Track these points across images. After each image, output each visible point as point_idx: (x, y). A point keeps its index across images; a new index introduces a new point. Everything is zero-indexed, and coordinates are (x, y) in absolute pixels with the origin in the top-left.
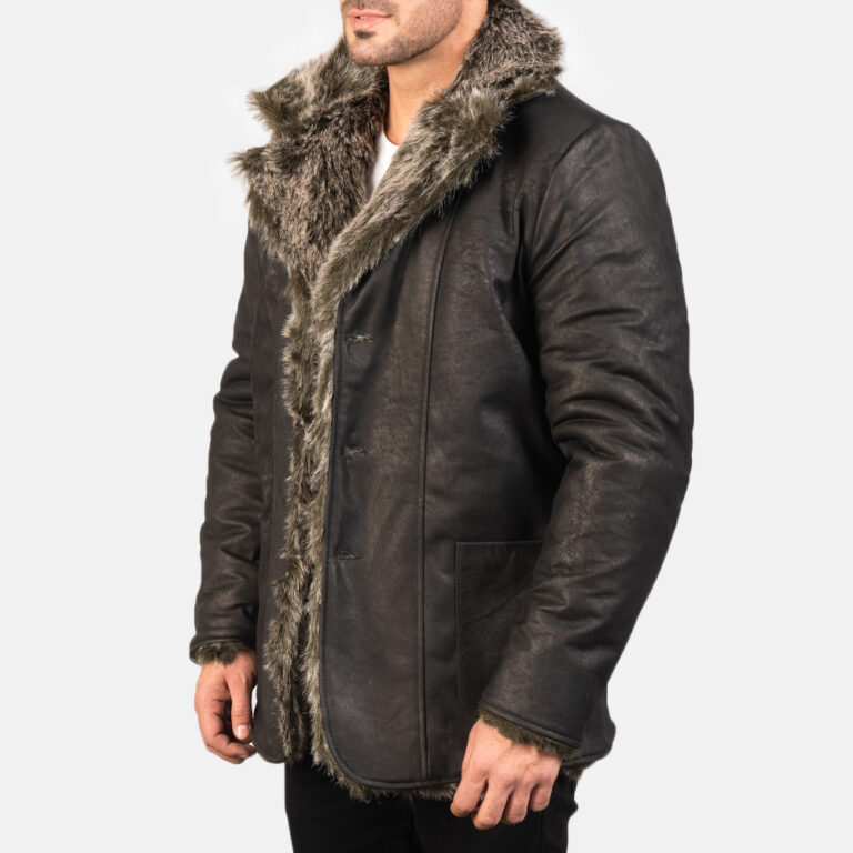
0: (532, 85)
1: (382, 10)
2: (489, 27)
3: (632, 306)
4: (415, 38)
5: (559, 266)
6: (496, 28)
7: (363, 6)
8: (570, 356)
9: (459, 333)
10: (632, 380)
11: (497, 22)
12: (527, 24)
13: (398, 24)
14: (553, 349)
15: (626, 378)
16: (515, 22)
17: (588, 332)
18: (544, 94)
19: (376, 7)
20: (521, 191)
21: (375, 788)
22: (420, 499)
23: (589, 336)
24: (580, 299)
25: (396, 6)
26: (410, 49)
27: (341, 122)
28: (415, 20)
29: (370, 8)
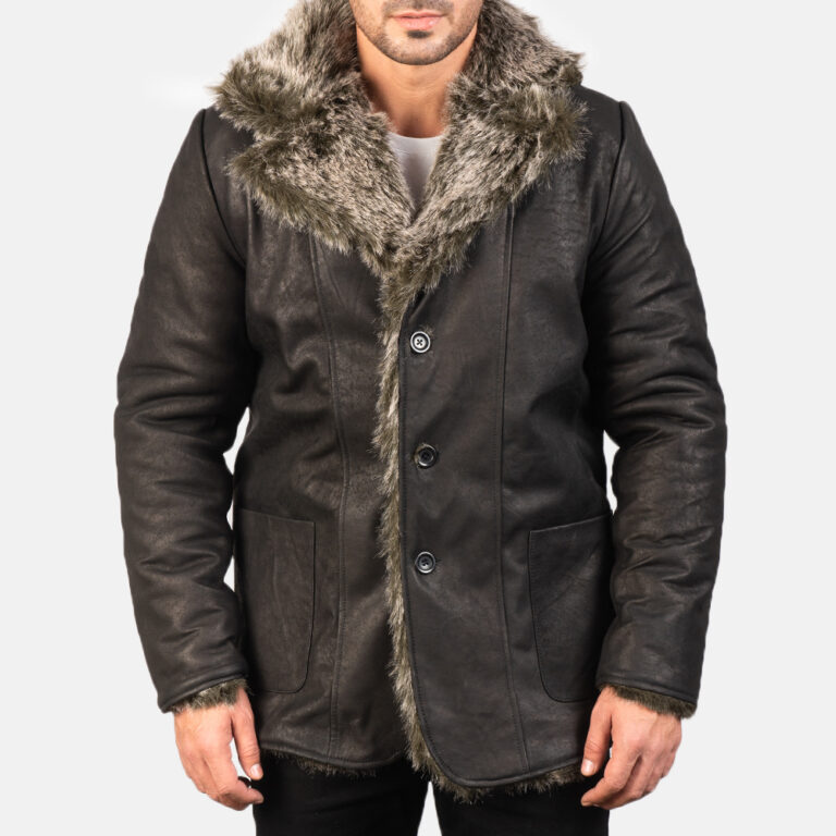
1: (439, 9)
7: (421, 6)
13: (452, 22)
19: (433, 8)
21: (481, 788)
22: (498, 494)
24: (652, 279)
25: (452, 6)
29: (428, 8)
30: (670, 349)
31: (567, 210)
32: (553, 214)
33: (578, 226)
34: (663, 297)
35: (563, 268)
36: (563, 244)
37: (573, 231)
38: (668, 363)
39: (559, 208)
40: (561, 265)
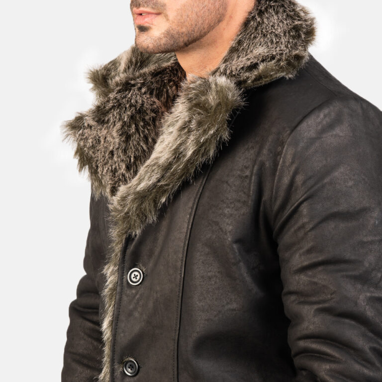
0: (272, 70)
1: (153, 8)
2: (253, 18)
3: (353, 257)
4: (184, 30)
5: (292, 221)
6: (259, 19)
7: (140, 5)
8: (302, 300)
9: (202, 277)
10: (353, 323)
11: (261, 13)
12: (288, 15)
13: (168, 20)
14: (291, 293)
15: (347, 321)
16: (277, 13)
17: (316, 280)
18: (283, 78)
20: (260, 159)
23: (315, 283)
24: (309, 251)
25: (164, 5)
26: (182, 40)
27: (143, 90)
28: (182, 16)
29: (144, 6)
30: (314, 316)
31: (238, 183)
32: (225, 185)
33: (244, 197)
34: (320, 268)
35: (222, 231)
36: (226, 211)
37: (239, 201)
38: (311, 327)
39: (231, 180)
40: (221, 229)
